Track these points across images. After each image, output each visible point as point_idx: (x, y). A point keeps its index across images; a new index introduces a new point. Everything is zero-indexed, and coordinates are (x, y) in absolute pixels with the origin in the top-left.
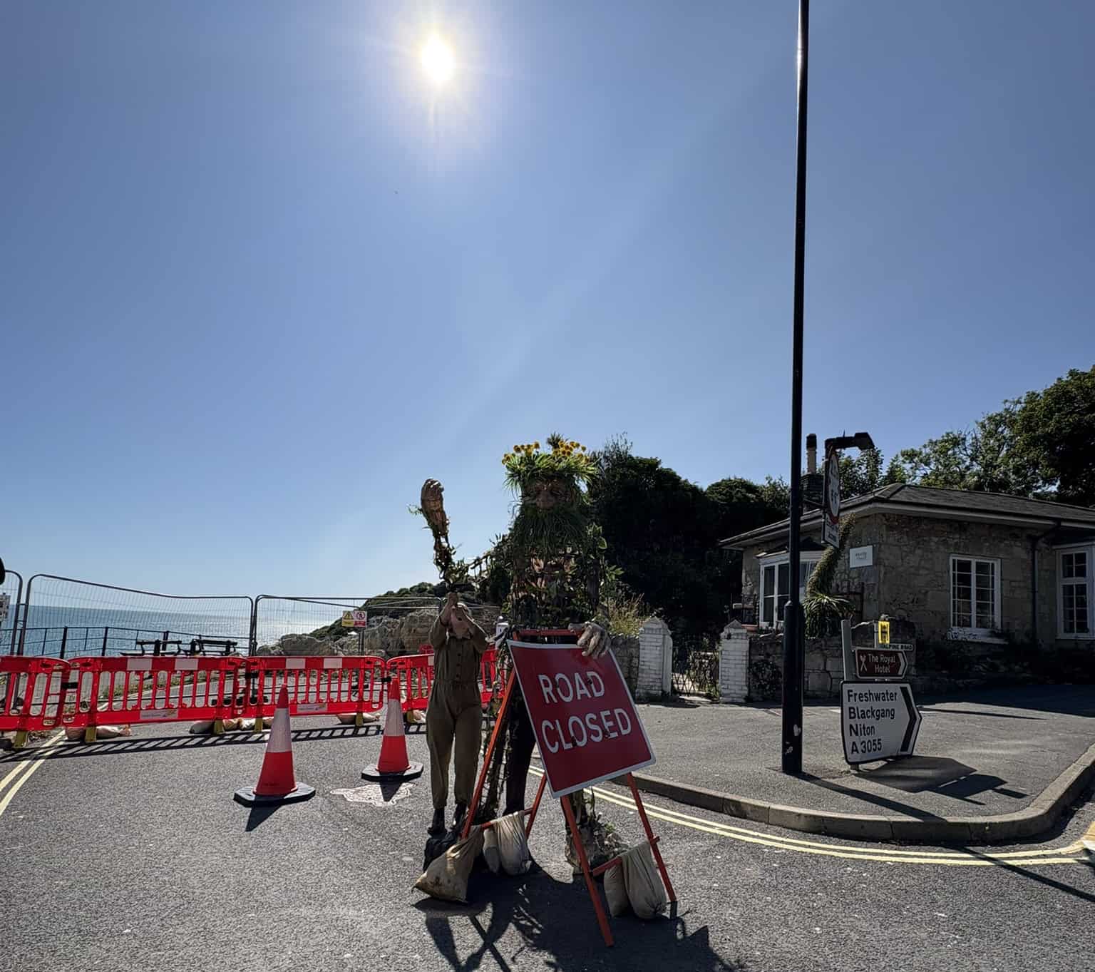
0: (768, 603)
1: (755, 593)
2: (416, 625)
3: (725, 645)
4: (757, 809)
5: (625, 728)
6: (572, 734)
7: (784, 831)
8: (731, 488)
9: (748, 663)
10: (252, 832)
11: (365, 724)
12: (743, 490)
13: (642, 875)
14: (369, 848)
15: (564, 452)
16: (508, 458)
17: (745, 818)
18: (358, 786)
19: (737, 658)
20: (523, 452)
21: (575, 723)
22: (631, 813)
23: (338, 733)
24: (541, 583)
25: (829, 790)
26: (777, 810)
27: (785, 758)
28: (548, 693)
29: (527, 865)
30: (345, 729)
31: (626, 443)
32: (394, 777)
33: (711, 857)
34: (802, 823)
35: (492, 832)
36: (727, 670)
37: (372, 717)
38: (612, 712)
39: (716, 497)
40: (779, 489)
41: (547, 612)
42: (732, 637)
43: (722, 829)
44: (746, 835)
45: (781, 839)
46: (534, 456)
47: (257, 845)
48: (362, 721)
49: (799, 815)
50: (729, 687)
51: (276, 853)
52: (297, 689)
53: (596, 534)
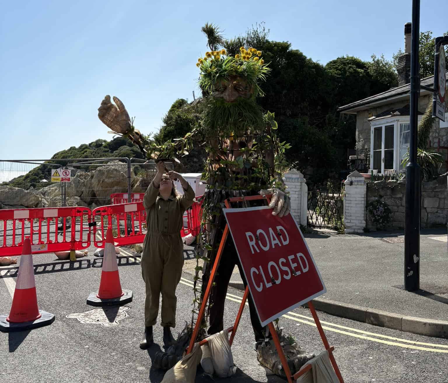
0: (377, 155)
1: (366, 147)
2: (104, 177)
3: (347, 189)
4: (392, 319)
5: (305, 267)
6: (271, 276)
7: (415, 336)
8: (344, 64)
9: (366, 203)
10: (15, 353)
11: (78, 259)
12: (354, 66)
13: (326, 377)
14: (109, 361)
15: (244, 58)
16: (202, 62)
17: (383, 326)
18: (86, 311)
19: (358, 199)
20: (213, 57)
21: (272, 267)
22: (298, 325)
23: (58, 267)
24: (232, 158)
25: (443, 304)
26: (408, 321)
27: (407, 279)
28: (253, 246)
29: (234, 369)
30: (63, 264)
31: (264, 30)
32: (113, 302)
33: (365, 358)
34: (427, 330)
35: (207, 346)
36: (350, 208)
37: (82, 253)
38: (296, 256)
39: (333, 72)
40: (381, 65)
41: (237, 179)
42: (354, 183)
43: (368, 336)
44: (387, 340)
45: (413, 342)
46: (221, 60)
47: (22, 363)
48: (74, 257)
49: (425, 324)
50: (352, 221)
51: (38, 369)
52: (14, 232)
53: (270, 118)
